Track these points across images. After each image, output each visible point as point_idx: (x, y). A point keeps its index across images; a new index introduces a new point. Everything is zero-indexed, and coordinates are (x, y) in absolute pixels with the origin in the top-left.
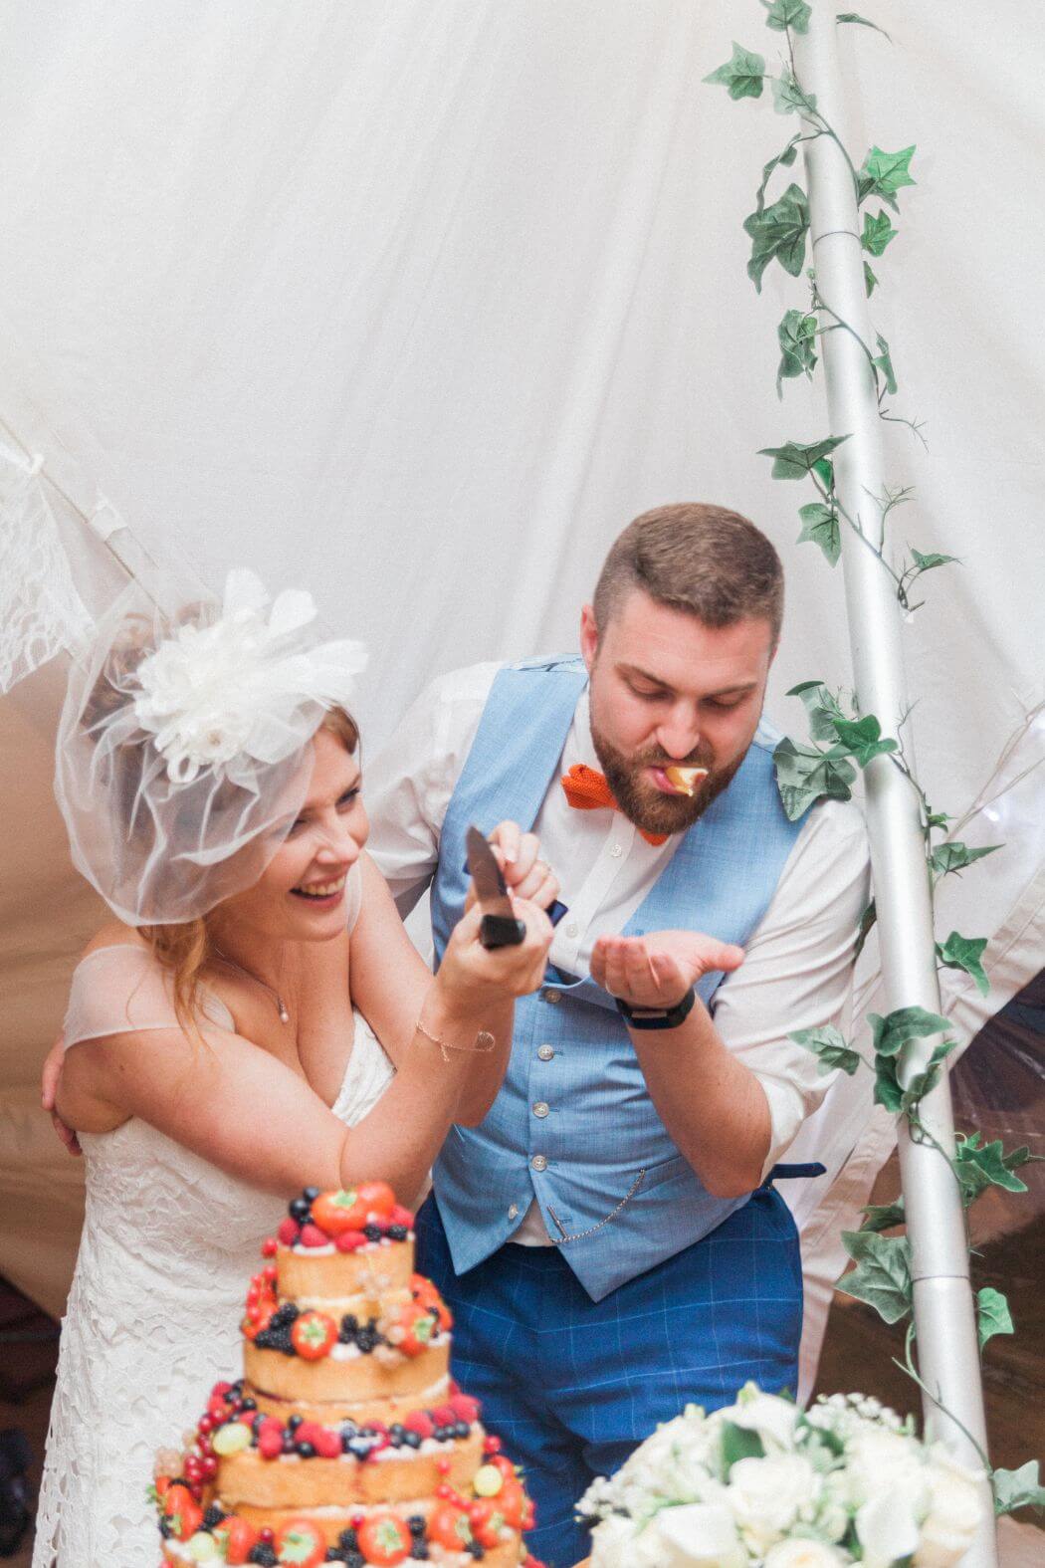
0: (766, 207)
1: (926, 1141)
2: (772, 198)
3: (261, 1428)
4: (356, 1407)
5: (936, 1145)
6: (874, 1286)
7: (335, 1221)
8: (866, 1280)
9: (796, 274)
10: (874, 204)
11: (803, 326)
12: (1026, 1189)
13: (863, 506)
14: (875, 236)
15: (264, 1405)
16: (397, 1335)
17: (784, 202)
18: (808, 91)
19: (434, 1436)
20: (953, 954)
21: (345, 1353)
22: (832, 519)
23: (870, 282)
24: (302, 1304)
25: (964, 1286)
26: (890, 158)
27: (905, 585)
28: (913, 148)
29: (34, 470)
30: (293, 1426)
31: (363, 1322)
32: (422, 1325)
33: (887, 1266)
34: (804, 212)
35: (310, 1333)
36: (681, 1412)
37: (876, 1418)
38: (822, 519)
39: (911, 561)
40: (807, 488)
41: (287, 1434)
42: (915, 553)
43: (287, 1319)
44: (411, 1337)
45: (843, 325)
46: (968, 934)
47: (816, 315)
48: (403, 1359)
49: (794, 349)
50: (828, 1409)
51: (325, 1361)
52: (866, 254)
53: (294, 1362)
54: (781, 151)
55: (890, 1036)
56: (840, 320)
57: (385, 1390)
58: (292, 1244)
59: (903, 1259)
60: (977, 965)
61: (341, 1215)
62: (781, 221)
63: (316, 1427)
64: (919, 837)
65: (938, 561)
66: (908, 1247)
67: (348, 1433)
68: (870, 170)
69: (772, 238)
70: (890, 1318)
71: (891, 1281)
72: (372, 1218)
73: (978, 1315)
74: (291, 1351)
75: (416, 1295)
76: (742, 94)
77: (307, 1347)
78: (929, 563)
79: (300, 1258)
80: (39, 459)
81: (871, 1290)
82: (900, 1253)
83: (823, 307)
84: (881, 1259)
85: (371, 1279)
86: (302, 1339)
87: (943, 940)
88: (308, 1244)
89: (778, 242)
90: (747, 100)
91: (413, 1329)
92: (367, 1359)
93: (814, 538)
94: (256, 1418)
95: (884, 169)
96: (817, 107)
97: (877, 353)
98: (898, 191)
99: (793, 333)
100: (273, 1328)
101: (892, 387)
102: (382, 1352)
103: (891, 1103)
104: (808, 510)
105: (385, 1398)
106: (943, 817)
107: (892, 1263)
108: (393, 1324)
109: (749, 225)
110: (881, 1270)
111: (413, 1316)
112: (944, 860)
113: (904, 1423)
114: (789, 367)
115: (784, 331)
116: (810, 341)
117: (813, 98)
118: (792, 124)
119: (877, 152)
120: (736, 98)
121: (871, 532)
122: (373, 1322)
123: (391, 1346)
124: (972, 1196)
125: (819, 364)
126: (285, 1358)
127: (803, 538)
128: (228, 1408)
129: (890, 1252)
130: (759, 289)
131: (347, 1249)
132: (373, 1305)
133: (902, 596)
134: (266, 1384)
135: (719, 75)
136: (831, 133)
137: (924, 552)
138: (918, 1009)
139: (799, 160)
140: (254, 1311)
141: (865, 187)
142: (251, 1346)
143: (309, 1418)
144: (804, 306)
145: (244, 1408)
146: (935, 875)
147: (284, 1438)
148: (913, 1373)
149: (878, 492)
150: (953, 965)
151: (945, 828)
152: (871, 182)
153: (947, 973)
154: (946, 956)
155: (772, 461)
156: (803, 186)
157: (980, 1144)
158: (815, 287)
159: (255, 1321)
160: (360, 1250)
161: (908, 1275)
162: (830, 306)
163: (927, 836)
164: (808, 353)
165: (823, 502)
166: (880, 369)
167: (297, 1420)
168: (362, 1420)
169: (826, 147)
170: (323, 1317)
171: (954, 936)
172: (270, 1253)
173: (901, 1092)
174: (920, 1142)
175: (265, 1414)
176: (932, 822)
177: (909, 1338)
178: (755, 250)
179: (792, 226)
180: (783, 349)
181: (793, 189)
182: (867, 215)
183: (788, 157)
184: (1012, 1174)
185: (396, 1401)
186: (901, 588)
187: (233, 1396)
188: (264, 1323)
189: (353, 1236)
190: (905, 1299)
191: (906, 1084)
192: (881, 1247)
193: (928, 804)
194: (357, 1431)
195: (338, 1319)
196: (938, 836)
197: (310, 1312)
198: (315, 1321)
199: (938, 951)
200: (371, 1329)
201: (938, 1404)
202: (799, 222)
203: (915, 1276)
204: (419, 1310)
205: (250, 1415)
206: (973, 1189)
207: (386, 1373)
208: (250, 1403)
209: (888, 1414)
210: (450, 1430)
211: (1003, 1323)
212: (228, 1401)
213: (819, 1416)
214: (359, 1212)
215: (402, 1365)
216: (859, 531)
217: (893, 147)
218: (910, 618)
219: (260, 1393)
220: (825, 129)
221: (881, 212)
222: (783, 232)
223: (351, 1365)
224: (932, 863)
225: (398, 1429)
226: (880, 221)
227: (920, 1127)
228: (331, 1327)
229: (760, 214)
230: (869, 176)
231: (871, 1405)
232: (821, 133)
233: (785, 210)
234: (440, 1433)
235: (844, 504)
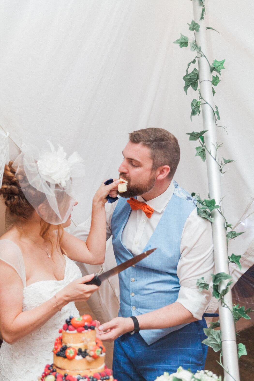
0: (188, 74)
1: (225, 306)
2: (190, 71)
3: (57, 376)
4: (81, 371)
5: (228, 307)
6: (212, 342)
7: (77, 324)
8: (210, 341)
9: (196, 90)
10: (215, 73)
11: (197, 103)
12: (250, 318)
13: (211, 148)
14: (215, 81)
15: (58, 370)
16: (92, 353)
17: (193, 72)
18: (199, 46)
20: (233, 259)
21: (79, 358)
22: (204, 151)
23: (214, 92)
24: (68, 345)
25: (235, 343)
26: (219, 62)
27: (222, 167)
28: (225, 60)
29: (7, 136)
30: (65, 376)
31: (83, 350)
32: (98, 351)
33: (215, 337)
34: (198, 75)
35: (70, 353)
36: (163, 374)
37: (212, 376)
38: (201, 150)
39: (223, 161)
40: (198, 143)
41: (64, 378)
42: (224, 159)
43: (64, 349)
44: (95, 354)
45: (207, 103)
46: (237, 254)
47: (200, 100)
48: (93, 360)
49: (195, 109)
50: (200, 374)
51: (74, 360)
52: (213, 86)
53: (66, 360)
54: (192, 60)
55: (217, 280)
56: (206, 102)
57: (89, 367)
58: (66, 330)
59: (219, 336)
60: (238, 262)
61: (78, 323)
62: (192, 77)
63: (71, 376)
64: (225, 230)
65: (230, 161)
66: (221, 332)
67: (79, 378)
68: (214, 65)
69: (190, 81)
70: (216, 351)
71: (216, 341)
72: (86, 324)
73: (238, 350)
74: (65, 357)
75: (97, 343)
76: (183, 46)
77: (69, 356)
78: (228, 162)
79: (68, 334)
80: (8, 134)
81: (211, 343)
82: (218, 334)
83: (202, 98)
84: (214, 335)
85: (86, 339)
86: (68, 354)
87: (230, 256)
88: (70, 330)
89: (191, 82)
90: (184, 48)
91: (96, 352)
92: (84, 360)
93: (199, 155)
94: (56, 374)
95: (217, 65)
96: (201, 50)
97: (215, 110)
98: (221, 70)
99: (195, 105)
100: (61, 351)
101: (219, 118)
102: (88, 358)
103: (217, 296)
104: (198, 148)
105: (88, 369)
106: (231, 225)
107: (217, 337)
108: (91, 351)
109: (184, 78)
110: (214, 338)
111: (96, 349)
112: (230, 235)
113: (219, 378)
114: (193, 113)
115: (192, 104)
116: (199, 107)
117: (200, 47)
118: (195, 54)
119: (216, 61)
120: (181, 47)
121: (213, 154)
122: (86, 350)
123: (90, 356)
124: (237, 320)
125: (201, 112)
126: (64, 359)
127: (196, 155)
128: (49, 371)
129: (216, 334)
130: (186, 94)
131: (80, 332)
132: (86, 346)
133: (221, 170)
134: (59, 365)
135: (177, 42)
136: (204, 56)
137: (227, 159)
138: (224, 273)
139: (197, 62)
140: (56, 347)
141: (213, 69)
142: (55, 356)
143: (69, 374)
144: (198, 98)
145: (53, 371)
146: (228, 239)
147: (63, 379)
148: (221, 365)
149: (215, 144)
150: (233, 262)
151: (231, 227)
152: (214, 68)
153: (231, 264)
154: (231, 260)
155: (189, 136)
156: (198, 69)
157: (239, 307)
158: (200, 94)
159: (56, 349)
160: (83, 332)
161: (220, 340)
162: (204, 98)
163: (226, 229)
164: (198, 110)
165: (201, 146)
166: (216, 114)
167: (66, 374)
168: (82, 375)
169: (203, 59)
170: (73, 349)
171: (233, 255)
172: (60, 332)
173: (219, 294)
174: (224, 306)
175: (59, 373)
176: (228, 226)
177: (221, 356)
178: (185, 84)
179: (195, 79)
180: (192, 109)
181: (195, 69)
182: (213, 76)
183: (194, 62)
184: (247, 315)
185: (91, 370)
186: (220, 168)
187: (51, 368)
188: (59, 350)
189: (81, 328)
190: (220, 346)
191: (220, 292)
192: (214, 332)
193: (227, 222)
194: (81, 377)
195: (77, 349)
196: (229, 230)
197: (70, 347)
198: (71, 349)
199: (229, 258)
200: (85, 352)
201: (228, 372)
202: (197, 78)
203: (222, 340)
204: (98, 348)
205: (55, 373)
206: (237, 318)
207: (89, 363)
208: (55, 370)
209: (214, 375)
210: (105, 378)
211: (244, 352)
212: (49, 369)
213: (197, 375)
214: (83, 322)
215: (93, 361)
216: (210, 154)
217: (220, 60)
218: (223, 175)
219: (57, 367)
220: (203, 55)
221: (217, 76)
222: (193, 80)
223: (80, 361)
224: (227, 236)
225: (91, 377)
226: (216, 78)
227: (224, 302)
228: (75, 351)
229: (187, 75)
230: (214, 67)
231: (211, 373)
232: (202, 56)
233: (193, 74)
234: (102, 378)
235: (206, 146)
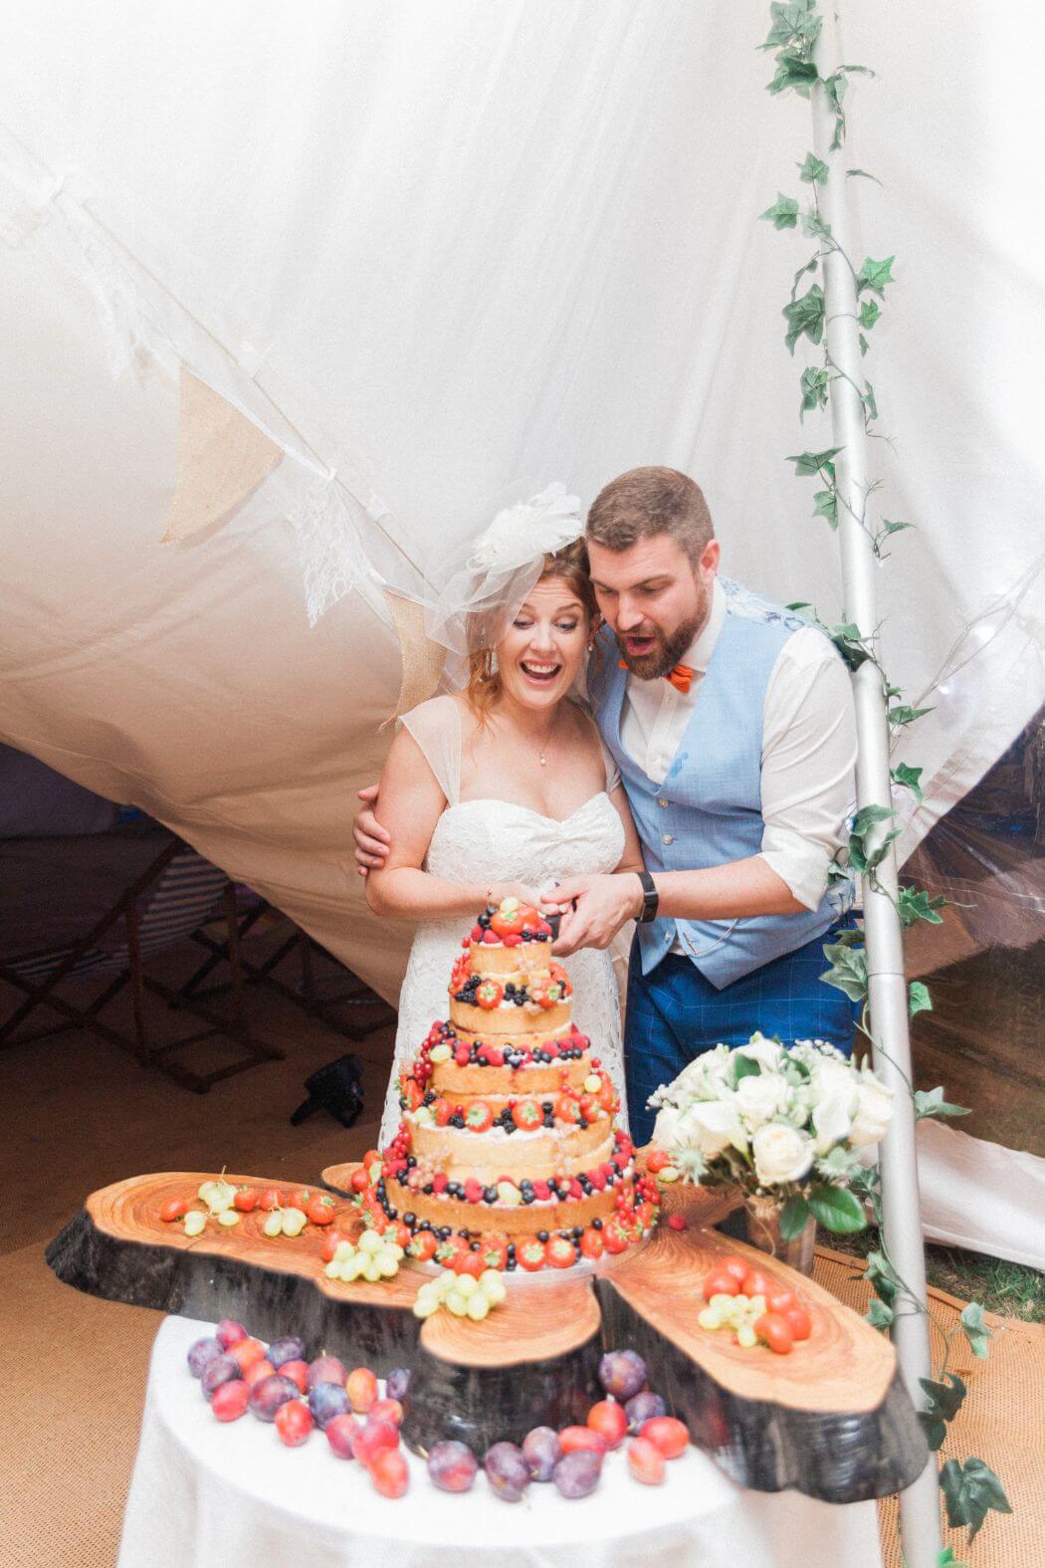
0: (797, 300)
1: (880, 890)
2: (801, 294)
3: (457, 1048)
4: (513, 1037)
5: (886, 894)
6: (844, 979)
7: (503, 928)
8: (840, 975)
9: (817, 342)
10: (867, 295)
11: (819, 377)
12: (942, 921)
13: (853, 493)
14: (868, 316)
15: (460, 1034)
16: (538, 996)
17: (809, 296)
18: (826, 222)
19: (559, 1056)
20: (901, 776)
21: (507, 1005)
22: (835, 501)
23: (864, 346)
24: (483, 976)
25: (901, 982)
26: (878, 264)
27: (879, 542)
28: (893, 257)
29: (332, 477)
30: (476, 1047)
31: (518, 988)
32: (553, 991)
33: (853, 967)
34: (821, 302)
35: (486, 993)
36: (714, 1047)
37: (831, 1055)
38: (828, 501)
39: (883, 527)
40: (818, 481)
41: (473, 1052)
42: (886, 522)
43: (474, 984)
44: (546, 998)
45: (843, 375)
46: (910, 765)
47: (827, 369)
48: (543, 1010)
49: (811, 392)
50: (802, 1049)
51: (495, 1009)
52: (862, 330)
53: (477, 1010)
54: (808, 262)
55: (860, 823)
56: (840, 371)
57: (531, 1028)
58: (479, 941)
59: (862, 965)
60: (916, 784)
61: (507, 924)
62: (806, 309)
63: (490, 1048)
64: (881, 703)
65: (900, 527)
66: (866, 955)
67: (507, 1052)
68: (865, 273)
69: (801, 320)
70: (855, 999)
71: (856, 976)
72: (526, 927)
73: (910, 998)
74: (475, 1003)
75: (552, 974)
76: (783, 226)
77: (484, 1001)
78: (894, 528)
79: (483, 949)
80: (334, 471)
81: (843, 981)
82: (860, 958)
83: (831, 364)
84: (849, 962)
85: (524, 962)
86: (482, 996)
87: (895, 767)
88: (488, 941)
89: (805, 323)
90: (786, 230)
91: (548, 992)
92: (520, 1009)
93: (823, 513)
94: (455, 1042)
95: (874, 272)
96: (832, 233)
97: (865, 393)
98: (885, 286)
99: (812, 381)
100: (466, 990)
101: (875, 415)
102: (528, 1005)
103: (858, 866)
104: (819, 496)
105: (531, 1032)
106: (898, 690)
107: (856, 965)
108: (536, 989)
109: (786, 311)
110: (849, 969)
111: (548, 985)
112: (898, 717)
113: (849, 1059)
114: (808, 403)
115: (805, 381)
116: (823, 387)
117: (829, 226)
118: (813, 245)
119: (869, 261)
120: (779, 229)
121: (857, 508)
122: (524, 987)
123: (534, 1002)
124: (911, 929)
125: (829, 401)
126: (472, 1007)
127: (816, 513)
128: (440, 1036)
129: (855, 958)
130: (793, 353)
131: (511, 945)
132: (524, 977)
133: (876, 550)
134: (461, 1023)
135: (768, 215)
136: (840, 249)
137: (893, 521)
138: (875, 806)
139: (820, 267)
140: (456, 979)
141: (862, 284)
142: (453, 1000)
143: (485, 1043)
144: (820, 365)
145: (448, 1036)
146: (891, 726)
147: (471, 1054)
148: (866, 1031)
149: (863, 484)
150: (901, 783)
151: (899, 697)
152: (866, 280)
153: (895, 788)
154: (897, 778)
155: (795, 464)
156: (821, 286)
157: (914, 894)
158: (827, 351)
159: (456, 984)
160: (518, 945)
161: (865, 972)
162: (837, 364)
163: (887, 702)
164: (821, 394)
165: (828, 490)
166: (868, 404)
167: (478, 1043)
168: (516, 1045)
169: (837, 259)
170: (495, 984)
171: (902, 765)
172: (466, 945)
173: (866, 860)
174: (876, 891)
175: (461, 1040)
176: (890, 694)
177: (865, 1011)
178: (790, 328)
179: (814, 312)
180: (804, 391)
181: (815, 287)
182: (864, 304)
183: (812, 266)
184: (933, 912)
185: (537, 1034)
186: (875, 544)
187: (443, 1029)
188: (461, 987)
189: (513, 937)
190: (863, 987)
191: (869, 855)
192: (850, 954)
193: (888, 681)
194: (513, 1050)
195: (503, 985)
196: (894, 702)
197: (488, 980)
198: (489, 986)
199: (892, 775)
200: (523, 992)
201: (881, 1050)
202: (819, 309)
203: (869, 973)
204: (553, 983)
205: (452, 1040)
206: (908, 921)
207: (531, 1018)
208: (452, 1033)
209: (838, 1053)
210: (569, 1053)
211: (925, 1003)
212: (441, 1032)
213: (794, 1053)
214: (519, 923)
215: (541, 1013)
216: (849, 508)
217: (880, 258)
218: (881, 564)
219: (458, 1027)
220: (836, 247)
221: (872, 301)
222: (809, 316)
223: (511, 1012)
224: (890, 719)
225: (538, 1051)
226: (871, 307)
227: (876, 882)
228: (500, 990)
229: (793, 305)
230: (865, 277)
231: (828, 1048)
232: (833, 250)
233: (809, 301)
234: (563, 1054)
235: (840, 491)
